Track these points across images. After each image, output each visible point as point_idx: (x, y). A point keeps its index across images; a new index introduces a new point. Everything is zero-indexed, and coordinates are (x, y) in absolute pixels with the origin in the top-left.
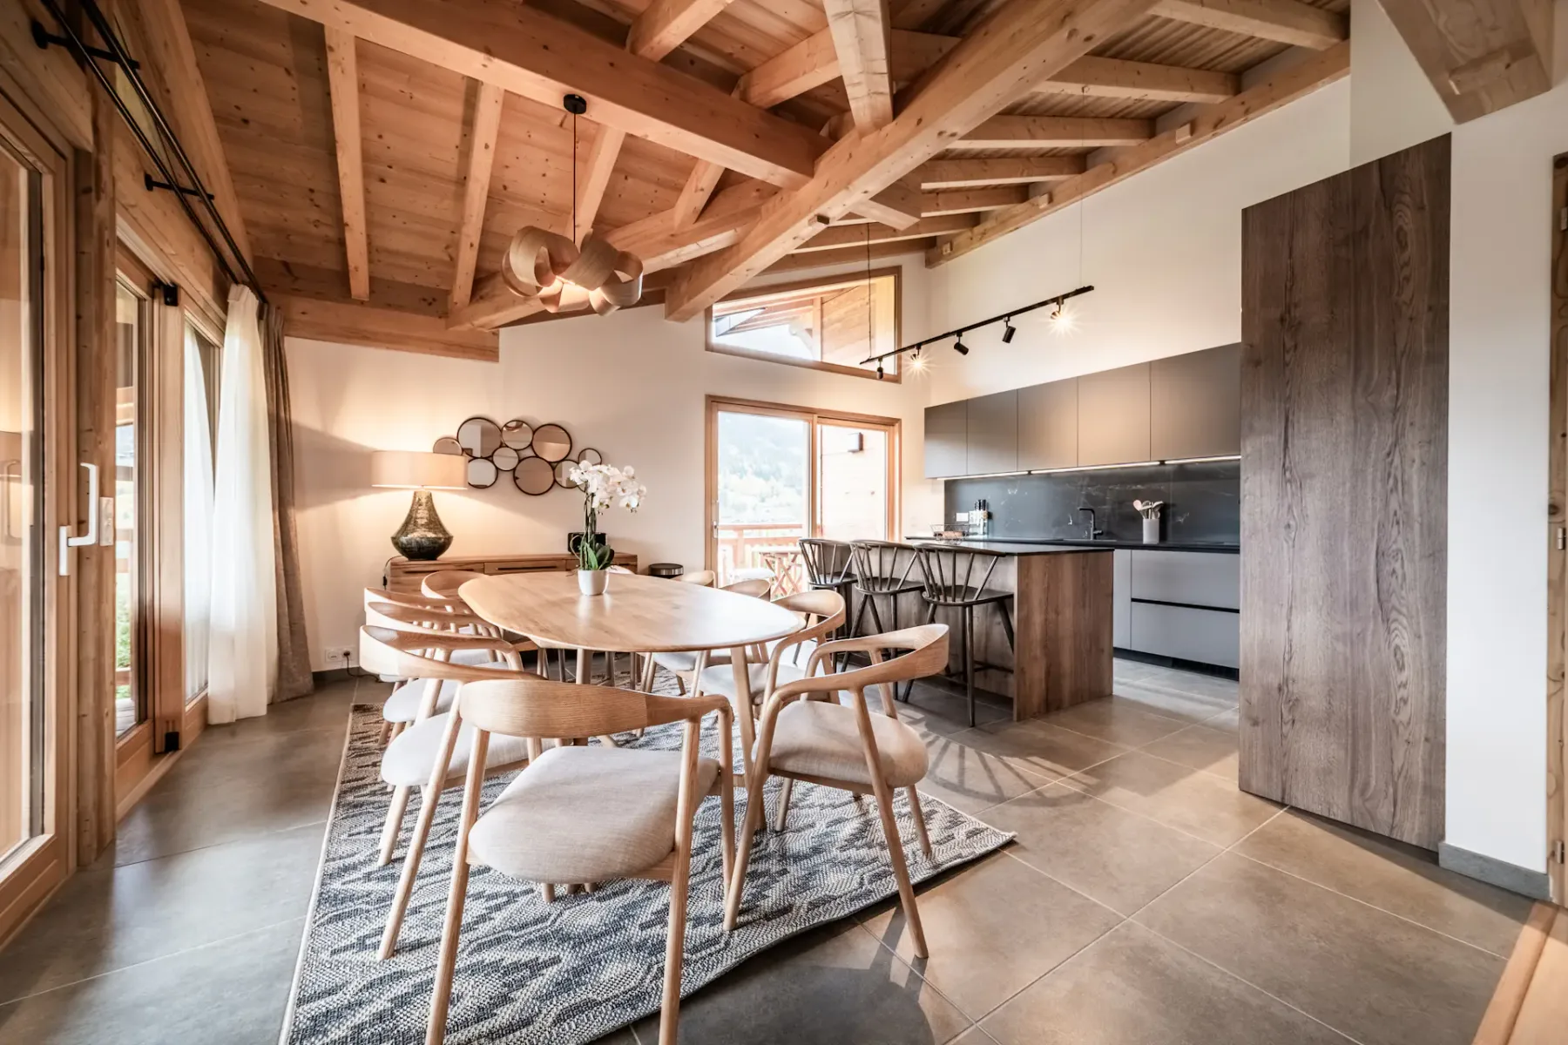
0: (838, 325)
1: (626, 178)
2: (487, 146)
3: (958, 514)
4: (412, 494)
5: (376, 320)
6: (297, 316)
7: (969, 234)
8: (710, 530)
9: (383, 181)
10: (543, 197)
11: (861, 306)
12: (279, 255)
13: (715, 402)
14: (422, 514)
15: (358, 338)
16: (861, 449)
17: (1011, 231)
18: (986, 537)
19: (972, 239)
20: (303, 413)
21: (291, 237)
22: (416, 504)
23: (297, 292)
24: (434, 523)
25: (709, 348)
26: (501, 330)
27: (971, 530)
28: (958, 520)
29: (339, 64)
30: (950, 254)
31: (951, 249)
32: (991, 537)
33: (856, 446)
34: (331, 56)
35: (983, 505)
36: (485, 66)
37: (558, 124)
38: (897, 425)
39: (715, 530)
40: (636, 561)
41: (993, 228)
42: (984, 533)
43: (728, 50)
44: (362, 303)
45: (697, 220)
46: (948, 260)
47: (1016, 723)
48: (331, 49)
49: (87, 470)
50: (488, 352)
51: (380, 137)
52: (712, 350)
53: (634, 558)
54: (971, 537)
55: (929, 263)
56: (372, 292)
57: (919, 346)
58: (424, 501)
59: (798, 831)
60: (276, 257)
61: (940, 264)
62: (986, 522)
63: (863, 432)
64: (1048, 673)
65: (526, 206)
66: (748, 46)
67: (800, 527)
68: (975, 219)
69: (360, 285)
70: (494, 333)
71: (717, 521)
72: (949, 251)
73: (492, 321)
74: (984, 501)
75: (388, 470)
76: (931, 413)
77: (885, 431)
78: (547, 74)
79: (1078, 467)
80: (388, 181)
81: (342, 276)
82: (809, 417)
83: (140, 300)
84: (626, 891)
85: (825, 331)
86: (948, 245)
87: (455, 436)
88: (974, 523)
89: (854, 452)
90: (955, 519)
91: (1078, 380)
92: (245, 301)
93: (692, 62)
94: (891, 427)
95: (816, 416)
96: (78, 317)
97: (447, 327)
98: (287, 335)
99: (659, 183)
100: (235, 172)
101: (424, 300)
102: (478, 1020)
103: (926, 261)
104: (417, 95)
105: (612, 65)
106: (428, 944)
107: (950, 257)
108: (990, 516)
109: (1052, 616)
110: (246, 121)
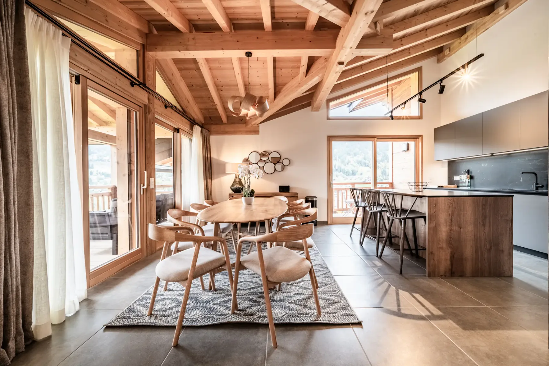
0: (399, 98)
1: (281, 69)
2: (238, 74)
3: (454, 177)
4: (234, 175)
5: (229, 128)
6: (212, 130)
7: (459, 41)
8: (330, 185)
9: (222, 91)
10: (260, 83)
11: (408, 88)
12: (208, 115)
13: (331, 138)
14: (238, 180)
15: (225, 133)
16: (408, 149)
17: (483, 32)
18: (469, 188)
19: (460, 43)
20: (214, 155)
21: (209, 110)
22: (236, 178)
23: (212, 124)
24: (240, 183)
25: (328, 119)
26: (260, 125)
27: (460, 185)
28: (454, 180)
29: (201, 65)
30: (449, 53)
31: (450, 51)
32: (472, 188)
33: (406, 149)
34: (199, 64)
35: (468, 172)
36: (223, 53)
37: (256, 60)
38: (420, 138)
39: (331, 185)
40: (298, 195)
41: (472, 34)
42: (468, 186)
43: (295, 16)
44: (226, 124)
45: (306, 76)
46: (449, 56)
47: (427, 278)
48: (199, 62)
49: (144, 172)
50: (256, 132)
51: (218, 79)
52: (330, 119)
53: (297, 194)
54: (460, 188)
55: (439, 61)
56: (228, 120)
57: (405, 103)
58: (238, 177)
59: (283, 293)
60: (208, 116)
61: (445, 60)
62: (469, 180)
63: (409, 142)
64: (452, 257)
65: (257, 87)
66: (300, 12)
67: (370, 183)
68: (463, 31)
69: (224, 119)
70: (258, 126)
71: (332, 182)
72: (448, 53)
73: (256, 123)
74: (469, 170)
75: (228, 169)
76: (437, 131)
77: (414, 141)
78: (239, 49)
79: (520, 150)
80: (223, 90)
81: (220, 118)
82: (373, 139)
83: (173, 133)
84: (220, 293)
85: (393, 102)
86: (448, 50)
87: (248, 158)
88: (462, 181)
89: (405, 151)
90: (453, 179)
91: (519, 102)
92: (197, 129)
93: (288, 25)
94: (417, 139)
95: (376, 139)
96: (145, 140)
97: (246, 126)
98: (211, 135)
99: (292, 67)
100: (195, 98)
101: (240, 120)
102: (164, 311)
103: (437, 60)
104: (221, 66)
105: (257, 38)
106: (174, 290)
107: (449, 55)
108: (472, 178)
109: (455, 228)
110: (193, 85)
